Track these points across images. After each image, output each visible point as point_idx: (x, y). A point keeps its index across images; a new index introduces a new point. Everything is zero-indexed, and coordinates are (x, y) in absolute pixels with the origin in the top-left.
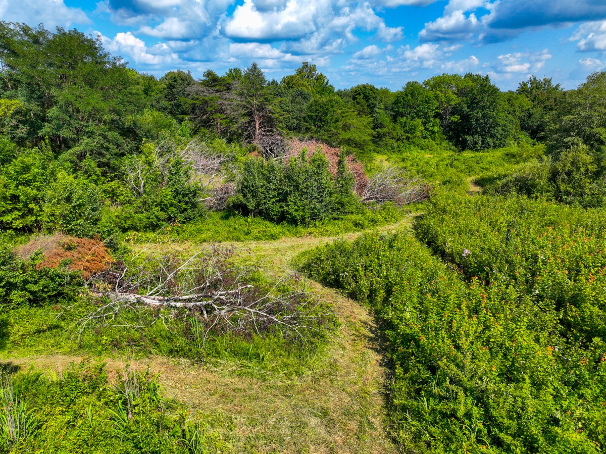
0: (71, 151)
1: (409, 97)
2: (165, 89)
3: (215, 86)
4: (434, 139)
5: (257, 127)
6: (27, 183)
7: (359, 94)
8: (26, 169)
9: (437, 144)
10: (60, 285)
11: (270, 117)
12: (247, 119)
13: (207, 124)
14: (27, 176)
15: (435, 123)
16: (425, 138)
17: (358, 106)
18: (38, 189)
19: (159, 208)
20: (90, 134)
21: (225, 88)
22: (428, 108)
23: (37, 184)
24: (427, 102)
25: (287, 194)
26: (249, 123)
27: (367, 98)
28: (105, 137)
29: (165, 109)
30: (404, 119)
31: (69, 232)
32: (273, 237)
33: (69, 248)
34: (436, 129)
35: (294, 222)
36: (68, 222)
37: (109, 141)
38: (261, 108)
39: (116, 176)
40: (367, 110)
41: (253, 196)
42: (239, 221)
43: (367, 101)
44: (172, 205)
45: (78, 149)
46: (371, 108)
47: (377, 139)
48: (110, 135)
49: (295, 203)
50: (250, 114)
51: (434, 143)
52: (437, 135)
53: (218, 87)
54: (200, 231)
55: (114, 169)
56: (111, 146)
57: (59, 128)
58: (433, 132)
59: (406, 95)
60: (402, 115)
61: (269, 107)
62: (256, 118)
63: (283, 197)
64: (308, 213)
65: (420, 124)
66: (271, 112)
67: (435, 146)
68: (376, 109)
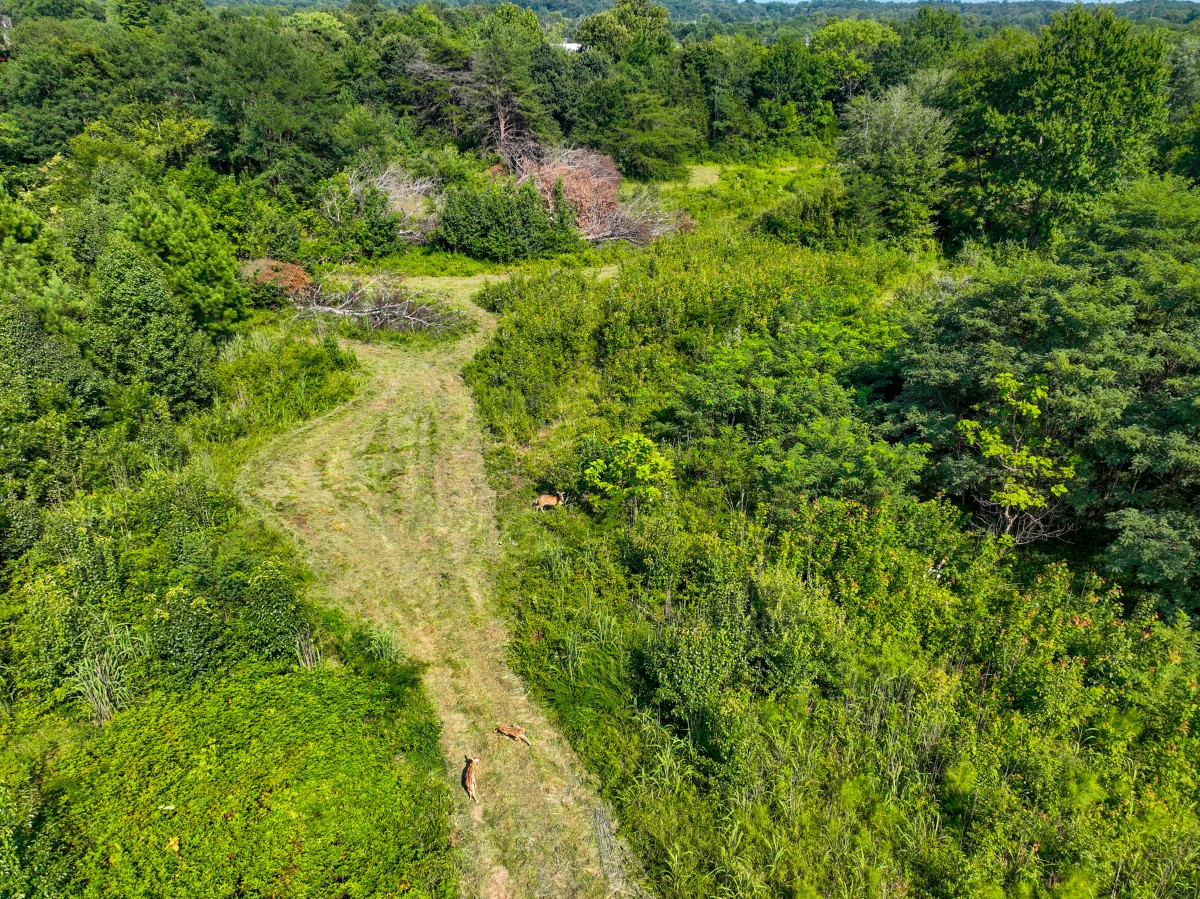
0: (263, 175)
1: (781, 64)
3: (447, 61)
4: (821, 138)
5: (503, 129)
6: (230, 212)
7: (690, 61)
8: (228, 199)
9: (826, 146)
10: (274, 295)
11: (519, 114)
12: (487, 117)
13: (436, 119)
14: (230, 205)
15: (825, 108)
16: (808, 134)
17: (685, 81)
18: (240, 219)
19: (354, 240)
20: (282, 157)
21: (461, 65)
22: (815, 82)
23: (239, 213)
24: (813, 72)
25: (487, 229)
26: (491, 122)
27: (702, 69)
28: (298, 159)
29: (379, 93)
30: (766, 103)
31: (275, 257)
32: (469, 274)
33: (277, 271)
34: (825, 120)
35: (495, 259)
36: (274, 249)
37: (302, 163)
38: (506, 100)
39: (311, 204)
40: (700, 89)
41: (454, 230)
42: (438, 258)
43: (702, 74)
44: (367, 237)
45: (270, 172)
46: (708, 84)
47: (715, 137)
48: (303, 155)
49: (497, 239)
50: (491, 109)
51: (819, 143)
52: (827, 129)
53: (451, 64)
54: (396, 265)
55: (310, 196)
56: (305, 169)
57: (252, 150)
58: (821, 126)
59: (776, 59)
60: (770, 95)
61: (518, 100)
62: (500, 115)
63: (485, 232)
64: (510, 250)
65: (794, 111)
66: (520, 108)
67: (822, 149)
68: (716, 88)
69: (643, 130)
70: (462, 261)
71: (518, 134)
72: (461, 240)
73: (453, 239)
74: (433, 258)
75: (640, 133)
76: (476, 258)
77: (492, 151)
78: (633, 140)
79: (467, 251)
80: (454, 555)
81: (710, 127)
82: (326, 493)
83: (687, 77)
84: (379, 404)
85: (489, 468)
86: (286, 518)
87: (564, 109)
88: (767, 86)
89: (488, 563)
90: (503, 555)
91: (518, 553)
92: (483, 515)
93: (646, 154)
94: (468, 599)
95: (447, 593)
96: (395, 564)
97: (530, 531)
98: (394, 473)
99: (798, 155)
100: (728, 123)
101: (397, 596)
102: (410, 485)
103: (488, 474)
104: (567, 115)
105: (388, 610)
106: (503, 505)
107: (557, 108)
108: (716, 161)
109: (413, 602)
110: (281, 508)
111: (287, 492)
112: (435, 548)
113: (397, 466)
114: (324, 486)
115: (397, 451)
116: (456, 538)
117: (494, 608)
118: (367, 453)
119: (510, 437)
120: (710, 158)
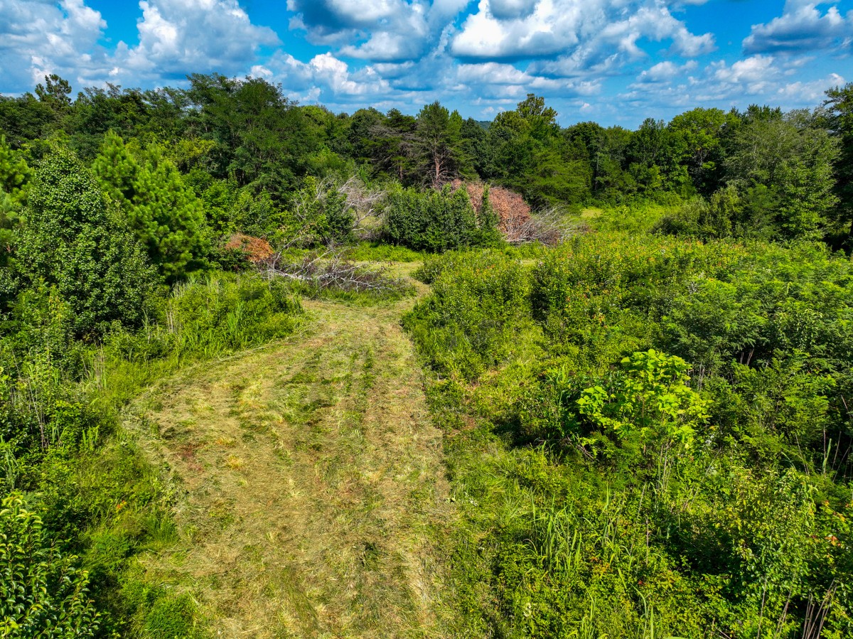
0: (250, 184)
1: (647, 138)
2: (349, 129)
3: (398, 126)
4: (679, 192)
5: (438, 171)
6: (218, 205)
7: (578, 134)
8: (217, 194)
9: (684, 198)
11: (451, 160)
12: (426, 162)
13: (387, 167)
14: (219, 200)
15: (682, 171)
16: (668, 189)
17: (574, 149)
18: (225, 210)
20: (267, 170)
21: (409, 128)
22: (674, 152)
23: (225, 206)
24: (672, 145)
25: (426, 225)
26: (429, 166)
27: (587, 140)
28: (279, 173)
29: (348, 151)
30: (636, 166)
31: (246, 233)
32: (408, 260)
33: (245, 242)
34: (682, 179)
35: (431, 250)
36: (246, 226)
37: (282, 177)
38: (441, 149)
39: (285, 208)
40: (586, 153)
41: (398, 227)
42: (383, 249)
43: (588, 143)
45: (256, 183)
46: (592, 151)
47: (596, 188)
48: (283, 171)
49: (433, 233)
50: (430, 156)
51: (678, 196)
52: (683, 186)
53: (401, 127)
55: (284, 201)
56: (283, 181)
57: (243, 164)
58: (678, 183)
59: (643, 135)
60: (638, 161)
61: (451, 149)
62: (437, 160)
63: (423, 228)
64: (444, 243)
65: (658, 172)
66: (452, 155)
67: (680, 200)
68: (599, 154)
69: (545, 177)
70: (402, 251)
71: (449, 175)
72: (403, 234)
73: (396, 234)
74: (379, 249)
75: (542, 179)
76: (414, 249)
77: (428, 187)
78: (537, 183)
79: (408, 244)
80: (385, 514)
81: (593, 182)
82: (233, 422)
83: (576, 146)
84: (316, 341)
87: (483, 165)
88: (635, 154)
89: (436, 529)
90: (458, 519)
91: (481, 517)
93: (547, 194)
95: (371, 578)
97: (495, 485)
98: (319, 403)
99: (661, 204)
100: (608, 178)
102: (336, 418)
103: (432, 410)
104: (485, 169)
106: (451, 447)
107: (478, 164)
108: (597, 207)
110: (171, 435)
111: (186, 417)
112: (359, 502)
113: (324, 396)
114: (232, 413)
115: (327, 382)
118: (292, 382)
119: (456, 373)
120: (593, 204)
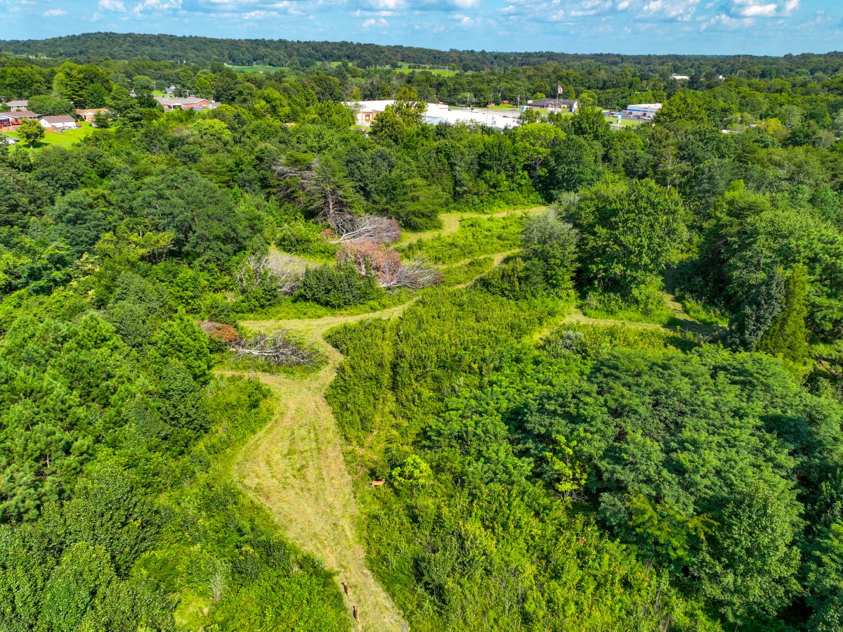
1: (496, 150)
3: (297, 165)
4: (521, 192)
5: (331, 208)
6: (187, 289)
10: (219, 345)
11: (341, 200)
12: (322, 201)
15: (524, 175)
16: (513, 190)
17: (438, 164)
19: (255, 300)
21: (306, 168)
22: (517, 160)
24: (515, 154)
26: (324, 204)
27: (448, 156)
28: (220, 249)
30: (487, 174)
31: (217, 321)
32: (319, 317)
34: (523, 182)
35: (333, 307)
36: (217, 317)
38: (333, 192)
39: (227, 273)
40: (447, 168)
41: (310, 290)
42: (301, 305)
43: (448, 159)
44: (262, 297)
46: (452, 165)
47: (457, 196)
49: (334, 296)
51: (520, 196)
52: (524, 187)
53: (299, 167)
54: (278, 312)
55: (226, 269)
58: (520, 185)
59: (492, 148)
60: (490, 168)
62: (330, 200)
63: (328, 291)
64: (342, 302)
65: (504, 178)
67: (522, 199)
68: (457, 168)
69: (414, 201)
70: (312, 308)
71: (340, 211)
72: (313, 295)
75: (412, 203)
76: (322, 304)
77: (325, 220)
78: (408, 208)
80: (337, 513)
81: (454, 189)
82: (274, 480)
83: (439, 161)
84: (287, 421)
85: (348, 463)
86: (260, 496)
87: (366, 185)
88: (487, 162)
89: (352, 517)
90: (358, 512)
91: (364, 511)
92: (348, 490)
93: (416, 216)
94: (346, 536)
95: (337, 532)
96: (312, 518)
97: (369, 498)
98: (303, 467)
99: (507, 203)
100: (465, 188)
101: (315, 535)
102: (311, 473)
103: (347, 465)
104: (368, 189)
105: (314, 542)
106: (355, 484)
108: (458, 210)
109: (323, 538)
110: (257, 490)
111: (257, 480)
112: (328, 510)
113: (304, 463)
114: (273, 477)
115: (302, 453)
116: (337, 504)
117: (357, 539)
118: (288, 454)
119: (355, 443)
120: (454, 208)
